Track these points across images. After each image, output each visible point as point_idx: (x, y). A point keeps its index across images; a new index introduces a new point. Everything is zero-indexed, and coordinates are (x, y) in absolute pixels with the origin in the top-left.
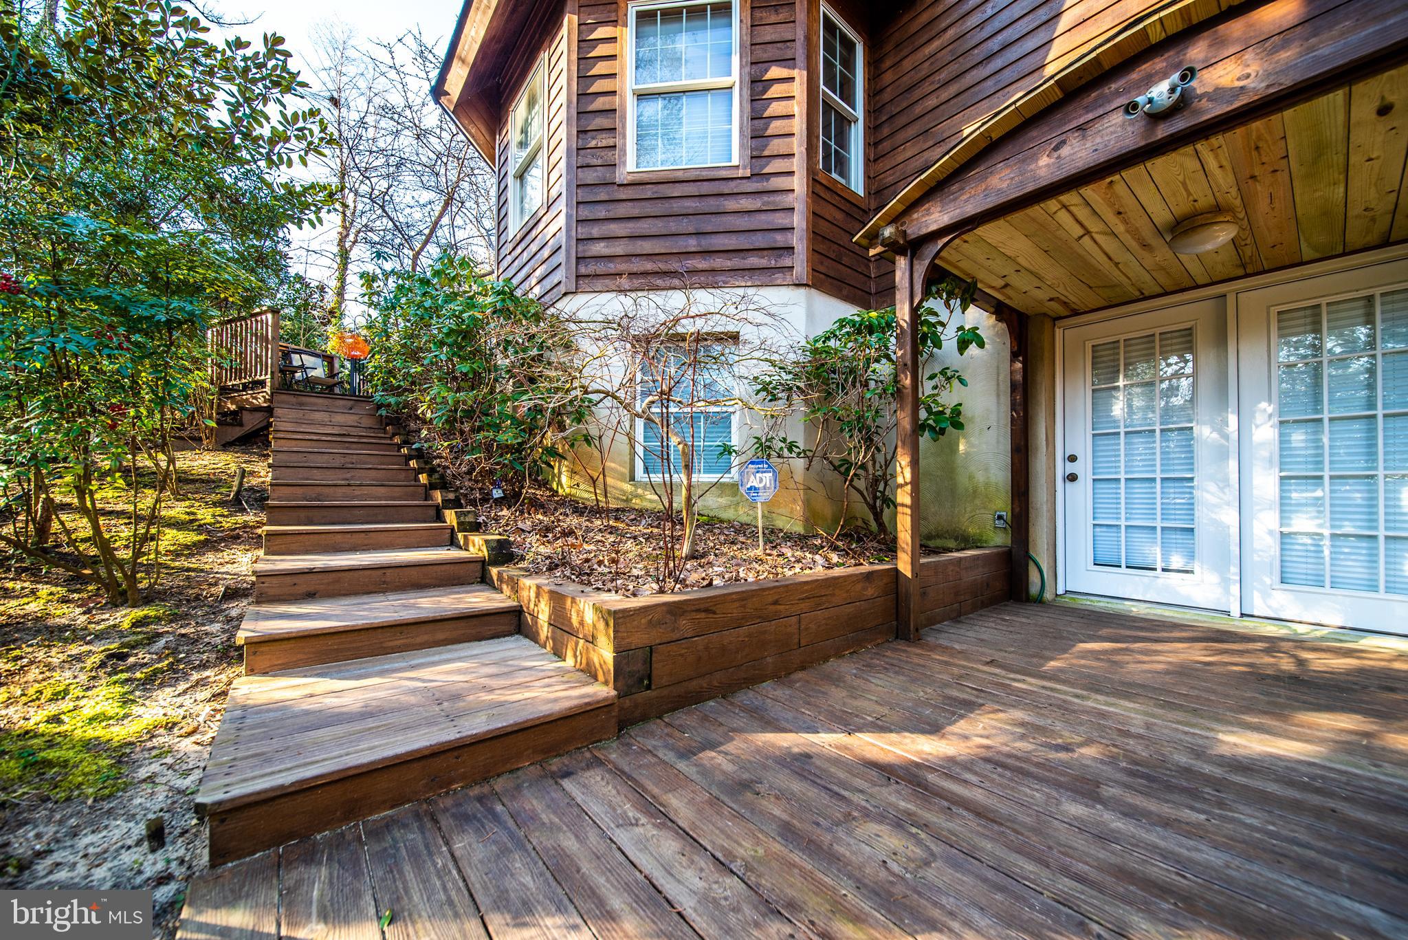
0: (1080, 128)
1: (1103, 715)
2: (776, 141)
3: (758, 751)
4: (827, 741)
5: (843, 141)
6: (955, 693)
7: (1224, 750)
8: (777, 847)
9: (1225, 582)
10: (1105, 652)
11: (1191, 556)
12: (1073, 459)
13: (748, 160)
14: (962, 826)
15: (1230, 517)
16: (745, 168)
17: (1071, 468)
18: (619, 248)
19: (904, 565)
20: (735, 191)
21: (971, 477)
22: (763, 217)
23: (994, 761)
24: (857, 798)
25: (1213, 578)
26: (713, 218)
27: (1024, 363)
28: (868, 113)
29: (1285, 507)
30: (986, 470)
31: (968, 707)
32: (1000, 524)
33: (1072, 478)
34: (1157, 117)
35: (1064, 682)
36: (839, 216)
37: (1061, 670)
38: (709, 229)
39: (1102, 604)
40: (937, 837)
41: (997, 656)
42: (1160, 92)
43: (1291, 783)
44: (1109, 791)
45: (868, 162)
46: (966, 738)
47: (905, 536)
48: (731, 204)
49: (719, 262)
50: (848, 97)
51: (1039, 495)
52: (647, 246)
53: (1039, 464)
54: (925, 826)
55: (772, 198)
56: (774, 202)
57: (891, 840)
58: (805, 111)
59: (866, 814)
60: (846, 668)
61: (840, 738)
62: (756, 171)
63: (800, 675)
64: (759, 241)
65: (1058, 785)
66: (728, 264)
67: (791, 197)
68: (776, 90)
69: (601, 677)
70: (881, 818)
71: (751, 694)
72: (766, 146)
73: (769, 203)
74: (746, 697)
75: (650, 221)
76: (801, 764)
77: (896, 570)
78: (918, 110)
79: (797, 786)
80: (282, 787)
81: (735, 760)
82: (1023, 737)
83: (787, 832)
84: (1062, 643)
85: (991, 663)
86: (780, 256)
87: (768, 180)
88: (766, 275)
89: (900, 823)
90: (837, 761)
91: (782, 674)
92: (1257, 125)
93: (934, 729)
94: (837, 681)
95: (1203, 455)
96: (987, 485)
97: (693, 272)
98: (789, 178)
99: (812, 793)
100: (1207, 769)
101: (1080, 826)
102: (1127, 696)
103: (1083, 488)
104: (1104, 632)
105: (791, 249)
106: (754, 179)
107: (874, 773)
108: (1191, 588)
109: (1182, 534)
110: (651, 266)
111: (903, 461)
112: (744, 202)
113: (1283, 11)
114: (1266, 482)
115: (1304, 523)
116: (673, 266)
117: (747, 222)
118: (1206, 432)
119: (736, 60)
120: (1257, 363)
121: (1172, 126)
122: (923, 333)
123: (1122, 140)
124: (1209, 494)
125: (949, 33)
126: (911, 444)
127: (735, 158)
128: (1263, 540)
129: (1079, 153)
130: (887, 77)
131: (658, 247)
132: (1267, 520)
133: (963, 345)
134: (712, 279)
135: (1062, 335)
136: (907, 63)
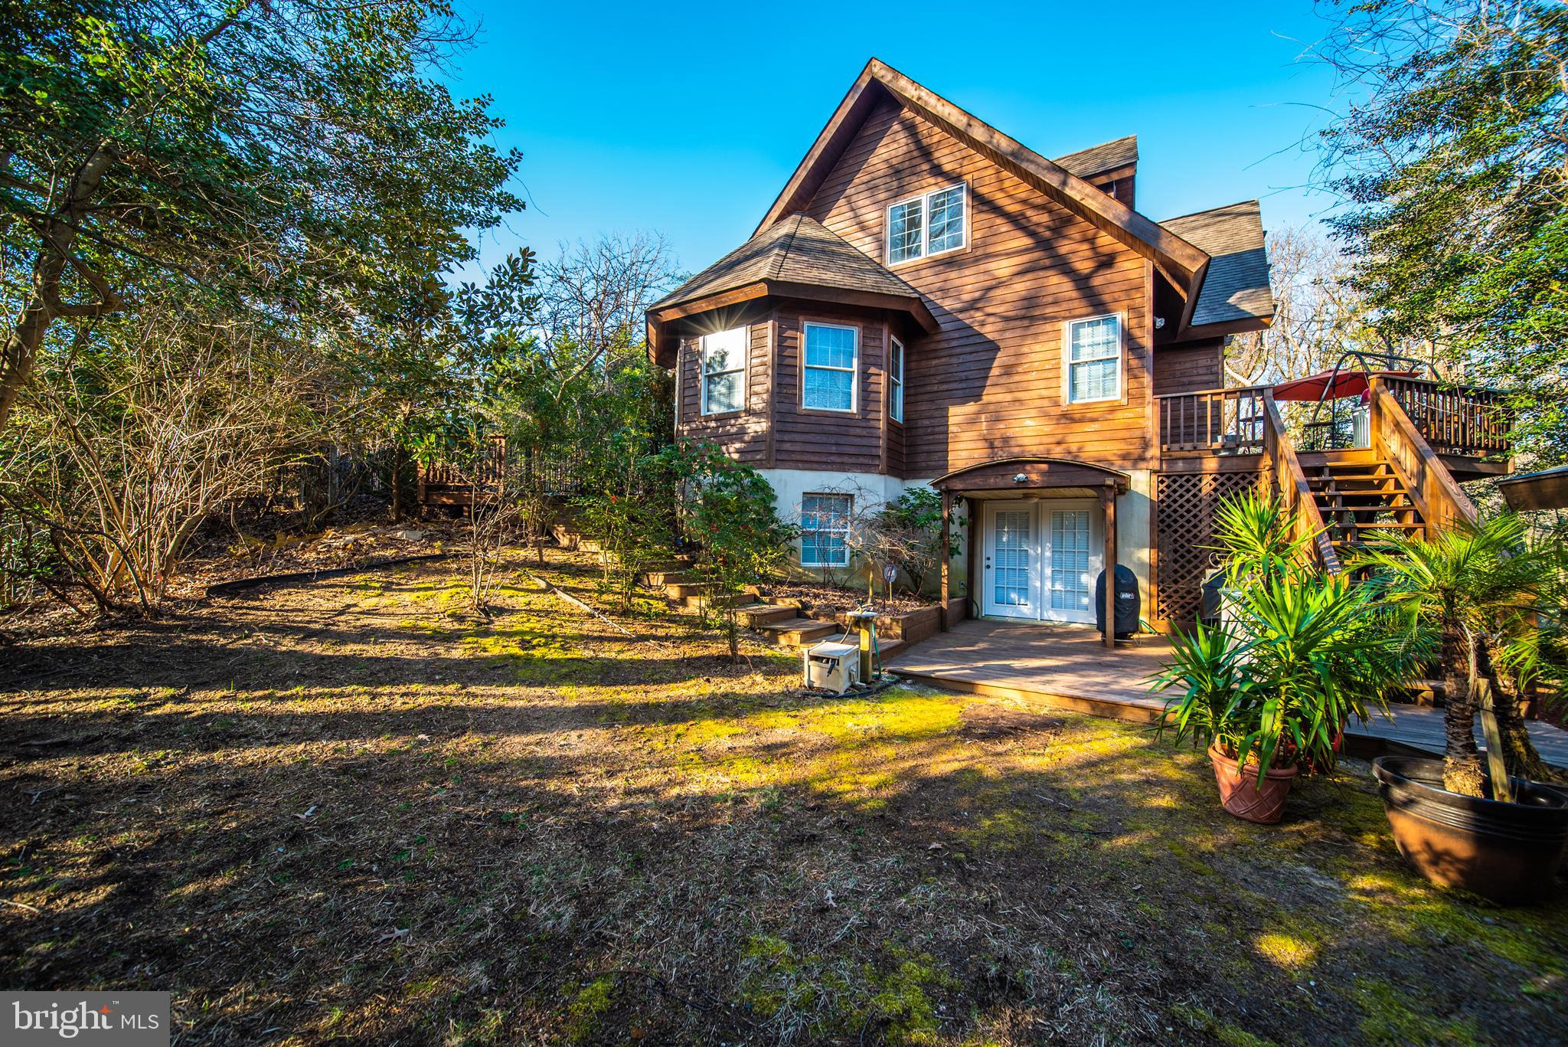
0: (1002, 476)
2: (873, 404)
9: (1036, 609)
11: (1026, 599)
12: (988, 559)
13: (860, 411)
15: (1038, 584)
16: (859, 415)
17: (988, 563)
18: (797, 447)
19: (944, 604)
20: (854, 425)
21: (957, 563)
22: (867, 439)
25: (1032, 607)
26: (843, 437)
27: (974, 520)
28: (905, 381)
29: (1053, 581)
32: (965, 585)
33: (988, 567)
34: (1019, 482)
36: (896, 438)
38: (841, 442)
39: (998, 619)
42: (1021, 476)
45: (905, 404)
47: (945, 592)
48: (852, 431)
49: (846, 459)
50: (897, 373)
51: (977, 575)
52: (810, 448)
53: (977, 562)
55: (871, 431)
56: (872, 433)
58: (885, 390)
62: (864, 417)
64: (865, 451)
66: (851, 461)
67: (879, 431)
68: (872, 379)
72: (869, 405)
73: (870, 433)
75: (813, 435)
77: (942, 608)
78: (929, 388)
86: (875, 459)
87: (869, 422)
88: (866, 468)
95: (1030, 560)
96: (957, 569)
97: (834, 463)
98: (879, 422)
103: (992, 572)
105: (879, 456)
106: (863, 420)
108: (1026, 610)
109: (1024, 591)
110: (813, 458)
111: (944, 567)
112: (858, 431)
113: (1044, 467)
114: (1048, 571)
115: (1058, 587)
116: (824, 459)
117: (858, 441)
118: (1031, 552)
119: (855, 361)
120: (1046, 531)
121: (1023, 484)
122: (950, 519)
123: (1013, 484)
124: (1032, 575)
125: (943, 360)
126: (947, 562)
127: (854, 409)
128: (1047, 593)
129: (1001, 482)
130: (913, 365)
131: (817, 449)
132: (1048, 585)
133: (961, 524)
134: (842, 467)
135: (986, 507)
136: (924, 363)
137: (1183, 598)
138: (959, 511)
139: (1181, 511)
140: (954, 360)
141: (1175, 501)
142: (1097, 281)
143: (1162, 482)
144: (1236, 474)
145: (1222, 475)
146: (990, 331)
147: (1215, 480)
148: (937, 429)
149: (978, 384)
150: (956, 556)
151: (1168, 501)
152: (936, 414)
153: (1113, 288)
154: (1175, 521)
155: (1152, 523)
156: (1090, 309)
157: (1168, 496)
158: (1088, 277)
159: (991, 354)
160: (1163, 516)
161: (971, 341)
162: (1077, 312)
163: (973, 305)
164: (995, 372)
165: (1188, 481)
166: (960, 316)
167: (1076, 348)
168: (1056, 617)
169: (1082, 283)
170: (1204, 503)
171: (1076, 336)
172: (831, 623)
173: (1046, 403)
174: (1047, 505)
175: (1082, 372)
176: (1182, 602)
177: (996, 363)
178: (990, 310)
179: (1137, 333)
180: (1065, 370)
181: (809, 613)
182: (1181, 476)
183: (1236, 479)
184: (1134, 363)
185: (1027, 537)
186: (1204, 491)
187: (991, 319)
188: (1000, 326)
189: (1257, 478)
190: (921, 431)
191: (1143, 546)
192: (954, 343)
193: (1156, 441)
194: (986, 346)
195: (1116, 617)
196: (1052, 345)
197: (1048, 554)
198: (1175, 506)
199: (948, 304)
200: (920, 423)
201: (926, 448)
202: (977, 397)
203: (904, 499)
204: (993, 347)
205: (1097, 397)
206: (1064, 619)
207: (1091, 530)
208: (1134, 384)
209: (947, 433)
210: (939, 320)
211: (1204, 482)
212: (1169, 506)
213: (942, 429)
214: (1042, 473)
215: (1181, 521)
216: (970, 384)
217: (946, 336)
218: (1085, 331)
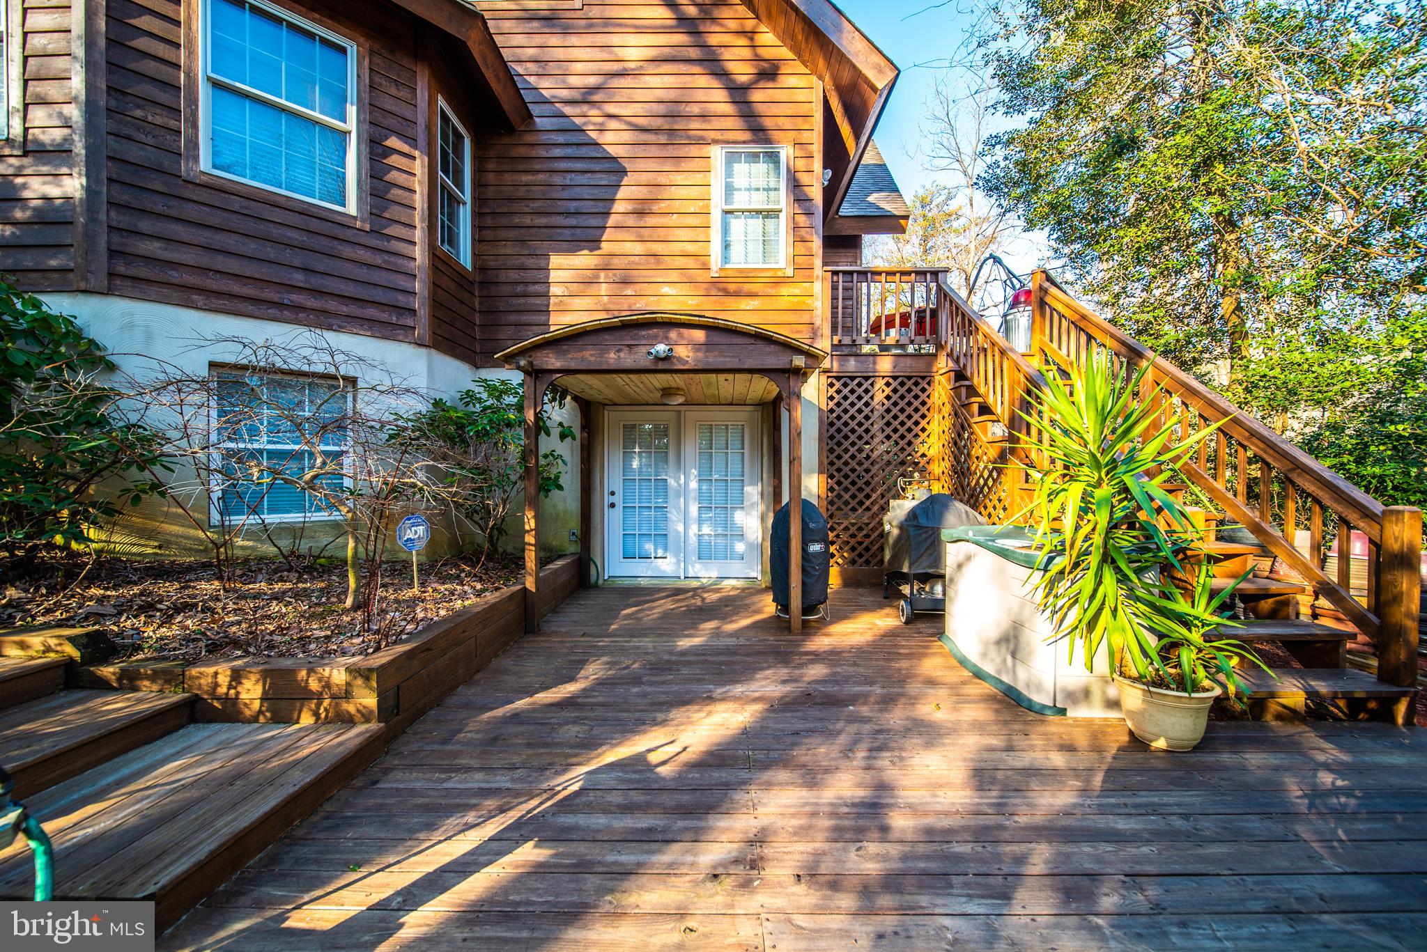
0: (629, 346)
1: (638, 648)
2: (397, 208)
3: (488, 723)
4: (522, 704)
5: (452, 217)
6: (573, 658)
7: (679, 649)
8: (530, 752)
9: (678, 562)
10: (633, 614)
11: (666, 550)
12: (613, 493)
13: (366, 215)
14: (599, 712)
15: (681, 528)
16: (363, 221)
17: (612, 499)
19: (530, 584)
20: (352, 239)
21: (554, 506)
22: (384, 274)
23: (601, 684)
24: (553, 721)
25: (673, 560)
26: (325, 259)
27: (589, 433)
28: (474, 198)
29: (700, 522)
30: (565, 501)
31: (582, 663)
32: (573, 538)
33: (612, 505)
34: (658, 359)
35: (619, 636)
36: (452, 286)
37: (617, 630)
38: (321, 268)
39: (627, 582)
40: (592, 720)
41: (586, 630)
42: (661, 348)
43: (696, 655)
44: (645, 679)
45: (477, 241)
46: (587, 678)
47: (531, 559)
48: (347, 251)
49: (332, 305)
50: (459, 183)
51: (595, 518)
53: (596, 498)
54: (585, 718)
55: (393, 259)
56: (395, 264)
57: (575, 729)
58: (426, 192)
59: (561, 725)
60: (505, 662)
61: (527, 700)
62: (375, 229)
63: (479, 676)
64: (379, 295)
65: (628, 684)
66: (345, 309)
67: (412, 264)
68: (394, 160)
69: (356, 719)
70: (567, 723)
71: (455, 698)
72: (387, 208)
73: (390, 263)
74: (452, 701)
75: (236, 237)
76: (516, 717)
77: (525, 588)
78: (517, 220)
79: (521, 728)
80: (200, 861)
81: (478, 731)
82: (610, 669)
83: (529, 745)
84: (613, 613)
85: (584, 635)
86: (402, 315)
87: (389, 241)
88: (383, 329)
89: (575, 722)
90: (533, 710)
91: (468, 680)
92: (692, 375)
93: (571, 679)
94: (505, 671)
95: (671, 493)
96: (565, 511)
98: (411, 247)
99: (531, 727)
100: (674, 658)
101: (638, 695)
102: (645, 635)
103: (617, 513)
104: (632, 600)
105: (413, 312)
106: (374, 235)
107: (554, 709)
108: (666, 566)
109: (662, 538)
110: (236, 288)
111: (530, 514)
112: (362, 254)
113: (699, 335)
114: (694, 509)
115: (706, 530)
116: (273, 295)
117: (362, 273)
118: (671, 482)
119: (352, 111)
120: (691, 448)
121: (664, 365)
122: (540, 426)
123: (646, 362)
124: (673, 515)
125: (541, 177)
126: (534, 503)
127: (352, 208)
128: (693, 539)
129: (628, 359)
130: (491, 178)
131: (250, 269)
132: (694, 529)
133: (563, 436)
134: (323, 320)
135: (609, 416)
136: (508, 178)
137: (853, 536)
138: (559, 414)
139: (853, 424)
140: (557, 179)
141: (846, 411)
142: (756, 96)
143: (831, 385)
144: (909, 378)
145: (895, 378)
146: (614, 140)
147: (888, 384)
148: (532, 288)
149: (594, 222)
150: (555, 493)
151: (838, 411)
152: (530, 262)
153: (774, 110)
154: (846, 437)
155: (820, 440)
156: (747, 136)
157: (838, 404)
158: (745, 88)
159: (613, 179)
160: (832, 430)
161: (583, 151)
162: (731, 136)
163: (586, 97)
164: (619, 207)
165: (859, 385)
166: (568, 110)
167: (730, 189)
168: (704, 572)
169: (738, 93)
170: (876, 414)
171: (729, 173)
172: (174, 697)
173: (690, 263)
174: (692, 414)
175: (737, 224)
176: (853, 541)
177: (621, 194)
178: (611, 109)
179: (804, 178)
180: (716, 218)
181: (108, 671)
182: (852, 378)
183: (909, 384)
184: (802, 220)
185: (666, 462)
186: (876, 400)
187: (613, 124)
188: (627, 136)
189: (929, 384)
190: (505, 290)
191: (813, 472)
192: (557, 152)
193: (826, 330)
194: (606, 166)
195: (804, 583)
196: (698, 178)
197: (693, 485)
198: (846, 417)
199: (548, 88)
200: (503, 276)
201: (513, 318)
202: (593, 243)
203: (469, 396)
204: (616, 169)
205: (755, 262)
206: (714, 574)
207: (746, 451)
208: (801, 248)
209: (546, 295)
210: (536, 110)
211: (877, 386)
212: (839, 418)
213: (538, 288)
214: (697, 346)
215: (853, 438)
216: (582, 221)
217: (544, 138)
218: (741, 168)
